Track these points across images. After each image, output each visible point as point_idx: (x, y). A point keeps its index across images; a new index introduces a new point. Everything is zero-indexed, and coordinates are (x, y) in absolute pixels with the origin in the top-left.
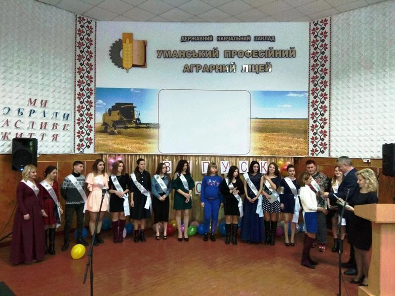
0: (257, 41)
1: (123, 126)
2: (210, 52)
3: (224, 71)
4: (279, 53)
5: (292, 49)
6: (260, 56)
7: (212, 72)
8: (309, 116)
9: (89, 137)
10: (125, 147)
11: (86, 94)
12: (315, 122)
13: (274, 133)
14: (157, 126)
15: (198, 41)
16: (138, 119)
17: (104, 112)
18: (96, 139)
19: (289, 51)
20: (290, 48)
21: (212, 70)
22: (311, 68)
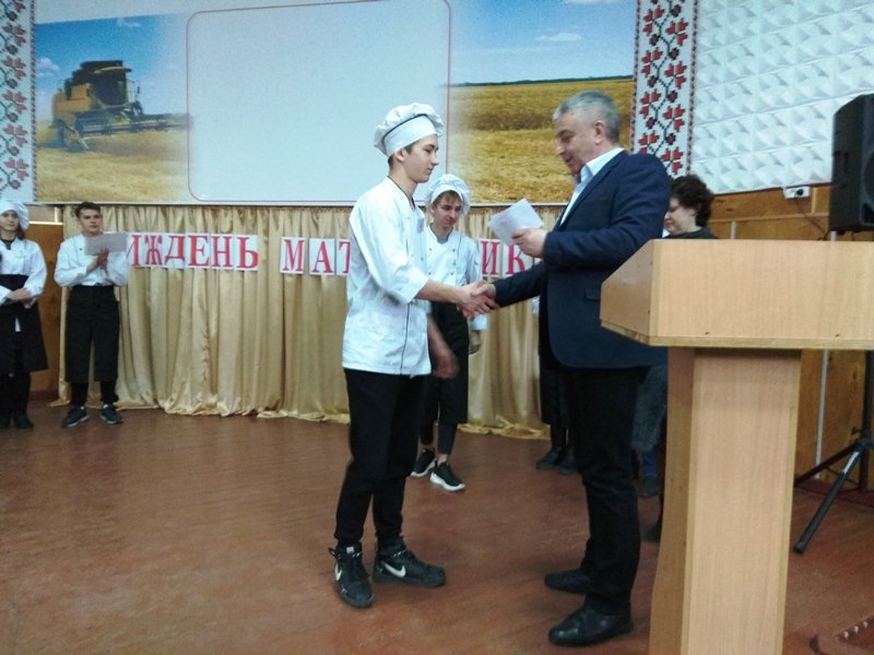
1: (99, 127)
8: (636, 66)
9: (16, 159)
10: (105, 186)
12: (652, 82)
13: (522, 131)
14: (184, 122)
16: (137, 105)
17: (56, 92)
18: (39, 166)
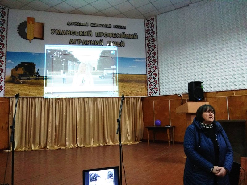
0: (115, 28)
2: (87, 33)
4: (128, 36)
6: (117, 37)
7: (88, 45)
8: (147, 73)
10: (27, 92)
12: (150, 76)
16: (38, 73)
20: (135, 33)
21: (89, 43)
22: (147, 45)
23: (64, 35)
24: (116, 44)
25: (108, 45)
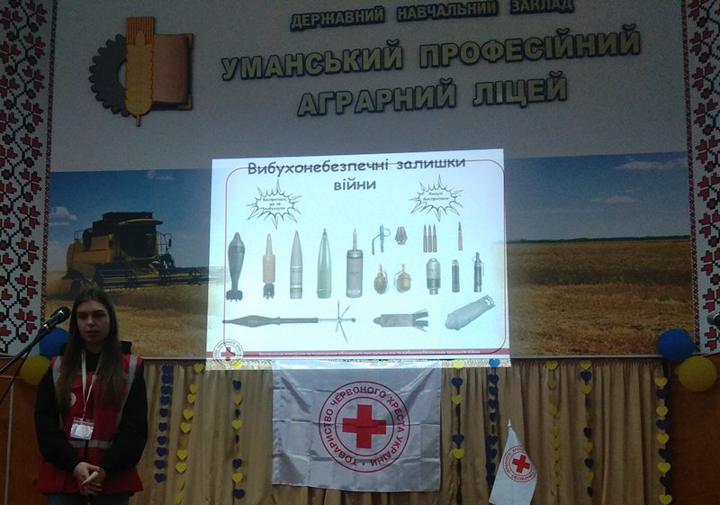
0: (519, 13)
2: (376, 55)
3: (419, 105)
4: (586, 45)
5: (629, 29)
6: (530, 55)
7: (382, 111)
9: (26, 310)
11: (19, 189)
14: (221, 276)
15: (340, 24)
16: (167, 258)
17: (72, 242)
19: (618, 38)
20: (624, 27)
21: (385, 104)
22: (692, 81)
23: (274, 80)
24: (521, 91)
25: (479, 100)
